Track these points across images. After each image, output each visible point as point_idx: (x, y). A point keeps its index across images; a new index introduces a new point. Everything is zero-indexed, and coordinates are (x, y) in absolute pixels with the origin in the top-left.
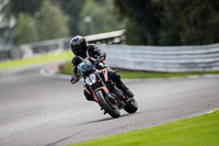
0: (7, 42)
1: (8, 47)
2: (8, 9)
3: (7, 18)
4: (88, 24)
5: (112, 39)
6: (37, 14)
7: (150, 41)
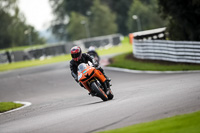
0: (61, 39)
1: (63, 43)
2: (62, 9)
3: (62, 16)
4: (135, 21)
5: (157, 34)
6: (89, 13)
7: (191, 36)
